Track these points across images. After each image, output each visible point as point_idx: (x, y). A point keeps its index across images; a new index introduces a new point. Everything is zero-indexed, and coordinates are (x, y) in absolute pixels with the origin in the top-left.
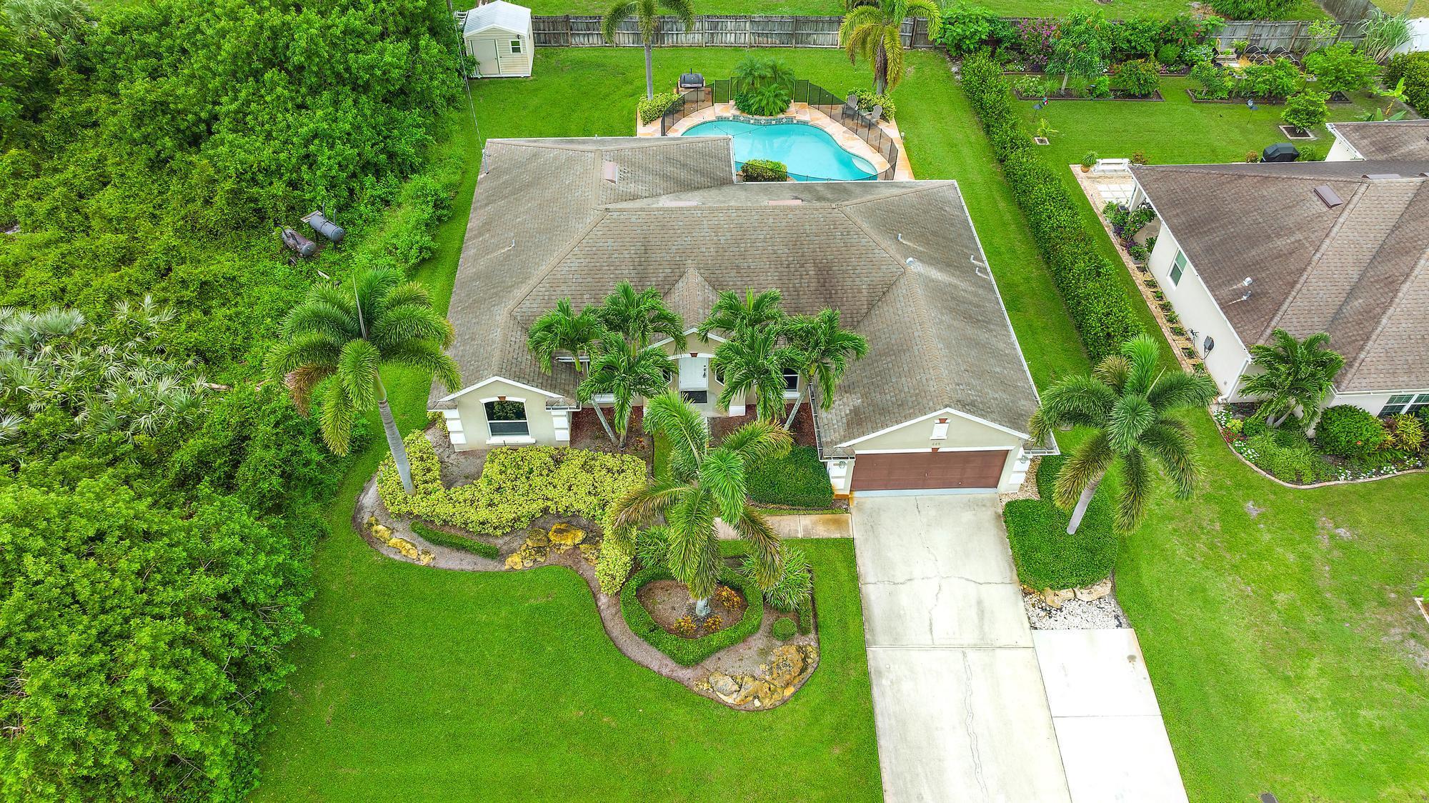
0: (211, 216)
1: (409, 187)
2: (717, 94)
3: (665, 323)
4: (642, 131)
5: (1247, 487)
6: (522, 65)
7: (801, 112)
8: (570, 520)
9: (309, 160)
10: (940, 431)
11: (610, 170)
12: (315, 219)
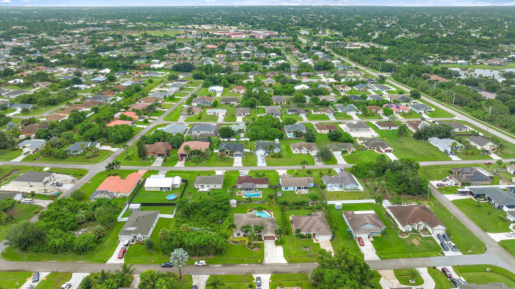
0: (211, 220)
1: (227, 218)
2: (255, 209)
3: (251, 227)
4: (248, 213)
5: (295, 240)
6: (235, 206)
7: (263, 211)
8: (243, 241)
9: (219, 216)
10: (270, 234)
11: (246, 216)
12: (219, 221)
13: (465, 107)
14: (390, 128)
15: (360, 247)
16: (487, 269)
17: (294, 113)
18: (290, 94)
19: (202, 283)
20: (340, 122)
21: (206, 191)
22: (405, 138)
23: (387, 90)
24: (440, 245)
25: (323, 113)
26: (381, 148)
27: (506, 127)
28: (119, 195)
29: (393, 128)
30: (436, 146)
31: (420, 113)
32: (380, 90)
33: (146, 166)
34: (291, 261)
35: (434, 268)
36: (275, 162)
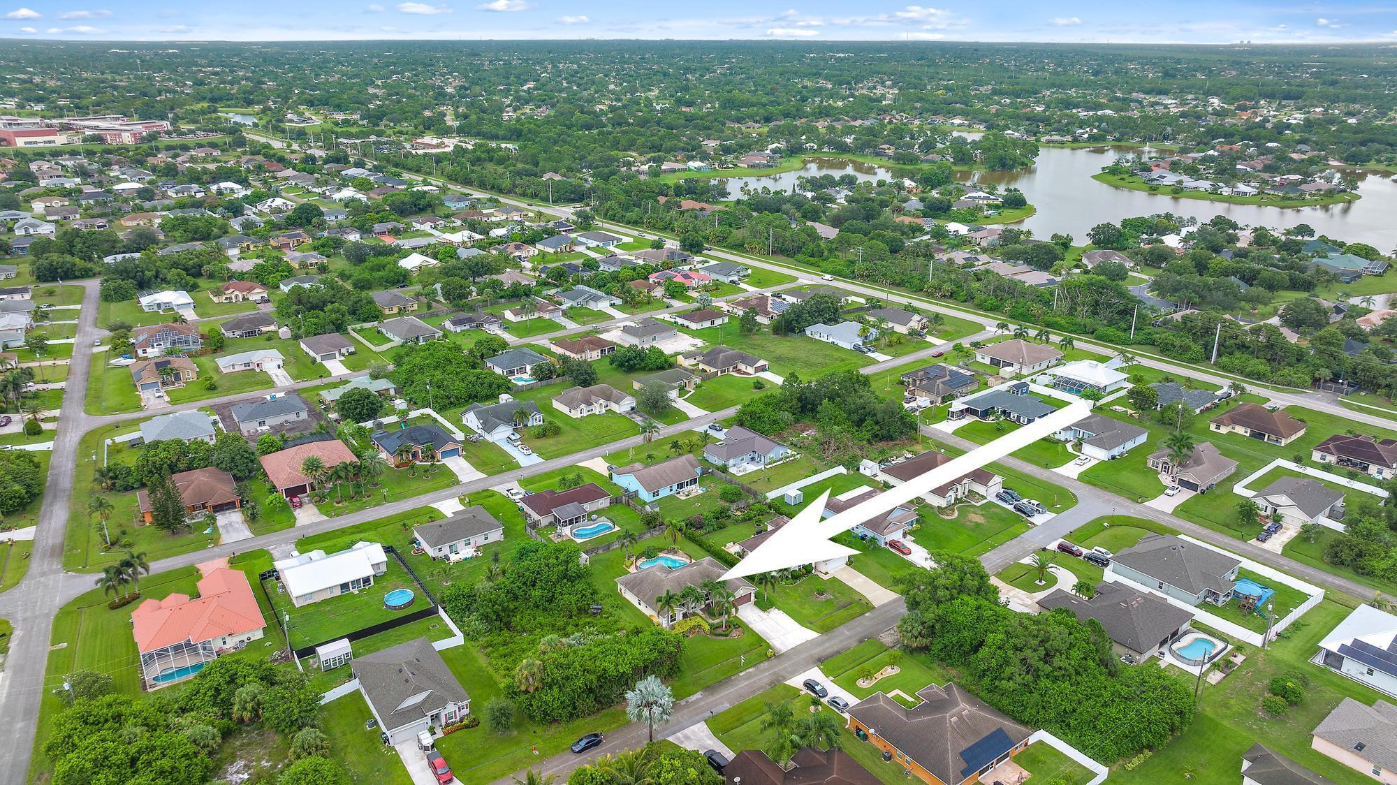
0: (573, 613)
1: (601, 595)
2: (640, 556)
5: (786, 588)
6: (588, 565)
7: (660, 554)
8: (695, 627)
9: (583, 595)
10: (741, 591)
11: (658, 573)
12: (593, 606)
13: (799, 256)
14: (712, 323)
15: (906, 557)
16: (1106, 524)
17: (467, 327)
18: (398, 282)
19: (709, 742)
20: (596, 328)
21: (470, 556)
22: (757, 337)
23: (615, 242)
24: (1013, 510)
25: (537, 315)
26: (742, 367)
27: (899, 285)
28: (231, 643)
29: (718, 322)
30: (831, 340)
31: (733, 282)
32: (601, 245)
33: (204, 548)
34: (825, 629)
35: (1044, 549)
36: (554, 448)
